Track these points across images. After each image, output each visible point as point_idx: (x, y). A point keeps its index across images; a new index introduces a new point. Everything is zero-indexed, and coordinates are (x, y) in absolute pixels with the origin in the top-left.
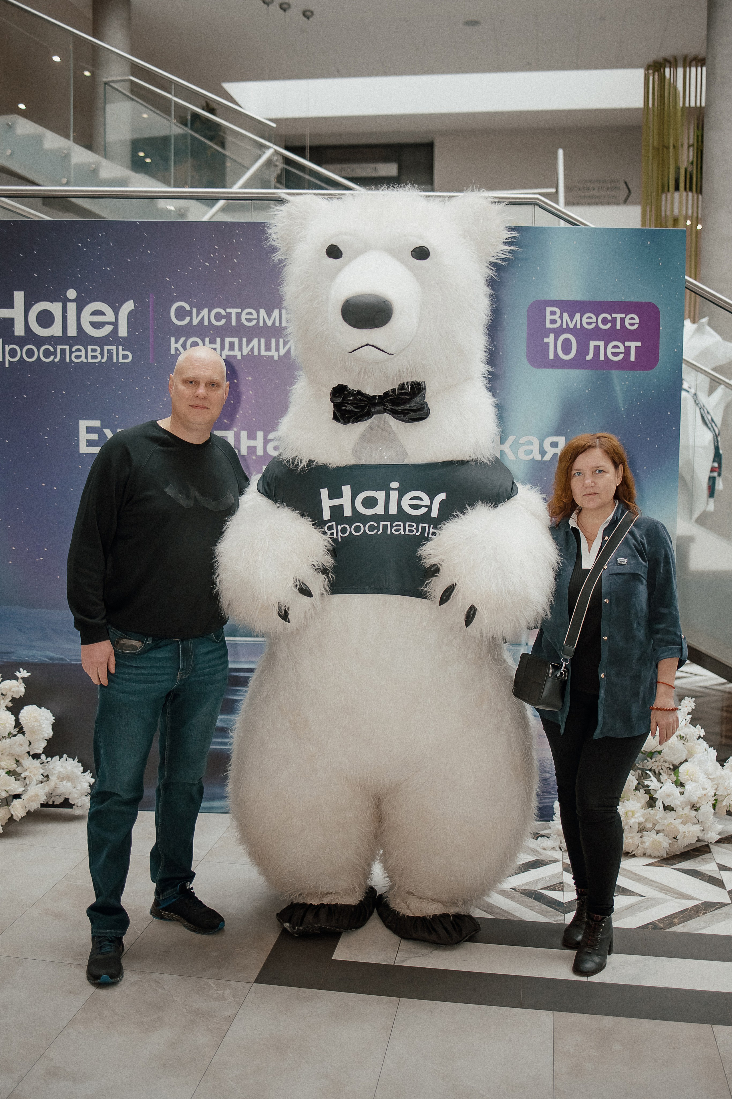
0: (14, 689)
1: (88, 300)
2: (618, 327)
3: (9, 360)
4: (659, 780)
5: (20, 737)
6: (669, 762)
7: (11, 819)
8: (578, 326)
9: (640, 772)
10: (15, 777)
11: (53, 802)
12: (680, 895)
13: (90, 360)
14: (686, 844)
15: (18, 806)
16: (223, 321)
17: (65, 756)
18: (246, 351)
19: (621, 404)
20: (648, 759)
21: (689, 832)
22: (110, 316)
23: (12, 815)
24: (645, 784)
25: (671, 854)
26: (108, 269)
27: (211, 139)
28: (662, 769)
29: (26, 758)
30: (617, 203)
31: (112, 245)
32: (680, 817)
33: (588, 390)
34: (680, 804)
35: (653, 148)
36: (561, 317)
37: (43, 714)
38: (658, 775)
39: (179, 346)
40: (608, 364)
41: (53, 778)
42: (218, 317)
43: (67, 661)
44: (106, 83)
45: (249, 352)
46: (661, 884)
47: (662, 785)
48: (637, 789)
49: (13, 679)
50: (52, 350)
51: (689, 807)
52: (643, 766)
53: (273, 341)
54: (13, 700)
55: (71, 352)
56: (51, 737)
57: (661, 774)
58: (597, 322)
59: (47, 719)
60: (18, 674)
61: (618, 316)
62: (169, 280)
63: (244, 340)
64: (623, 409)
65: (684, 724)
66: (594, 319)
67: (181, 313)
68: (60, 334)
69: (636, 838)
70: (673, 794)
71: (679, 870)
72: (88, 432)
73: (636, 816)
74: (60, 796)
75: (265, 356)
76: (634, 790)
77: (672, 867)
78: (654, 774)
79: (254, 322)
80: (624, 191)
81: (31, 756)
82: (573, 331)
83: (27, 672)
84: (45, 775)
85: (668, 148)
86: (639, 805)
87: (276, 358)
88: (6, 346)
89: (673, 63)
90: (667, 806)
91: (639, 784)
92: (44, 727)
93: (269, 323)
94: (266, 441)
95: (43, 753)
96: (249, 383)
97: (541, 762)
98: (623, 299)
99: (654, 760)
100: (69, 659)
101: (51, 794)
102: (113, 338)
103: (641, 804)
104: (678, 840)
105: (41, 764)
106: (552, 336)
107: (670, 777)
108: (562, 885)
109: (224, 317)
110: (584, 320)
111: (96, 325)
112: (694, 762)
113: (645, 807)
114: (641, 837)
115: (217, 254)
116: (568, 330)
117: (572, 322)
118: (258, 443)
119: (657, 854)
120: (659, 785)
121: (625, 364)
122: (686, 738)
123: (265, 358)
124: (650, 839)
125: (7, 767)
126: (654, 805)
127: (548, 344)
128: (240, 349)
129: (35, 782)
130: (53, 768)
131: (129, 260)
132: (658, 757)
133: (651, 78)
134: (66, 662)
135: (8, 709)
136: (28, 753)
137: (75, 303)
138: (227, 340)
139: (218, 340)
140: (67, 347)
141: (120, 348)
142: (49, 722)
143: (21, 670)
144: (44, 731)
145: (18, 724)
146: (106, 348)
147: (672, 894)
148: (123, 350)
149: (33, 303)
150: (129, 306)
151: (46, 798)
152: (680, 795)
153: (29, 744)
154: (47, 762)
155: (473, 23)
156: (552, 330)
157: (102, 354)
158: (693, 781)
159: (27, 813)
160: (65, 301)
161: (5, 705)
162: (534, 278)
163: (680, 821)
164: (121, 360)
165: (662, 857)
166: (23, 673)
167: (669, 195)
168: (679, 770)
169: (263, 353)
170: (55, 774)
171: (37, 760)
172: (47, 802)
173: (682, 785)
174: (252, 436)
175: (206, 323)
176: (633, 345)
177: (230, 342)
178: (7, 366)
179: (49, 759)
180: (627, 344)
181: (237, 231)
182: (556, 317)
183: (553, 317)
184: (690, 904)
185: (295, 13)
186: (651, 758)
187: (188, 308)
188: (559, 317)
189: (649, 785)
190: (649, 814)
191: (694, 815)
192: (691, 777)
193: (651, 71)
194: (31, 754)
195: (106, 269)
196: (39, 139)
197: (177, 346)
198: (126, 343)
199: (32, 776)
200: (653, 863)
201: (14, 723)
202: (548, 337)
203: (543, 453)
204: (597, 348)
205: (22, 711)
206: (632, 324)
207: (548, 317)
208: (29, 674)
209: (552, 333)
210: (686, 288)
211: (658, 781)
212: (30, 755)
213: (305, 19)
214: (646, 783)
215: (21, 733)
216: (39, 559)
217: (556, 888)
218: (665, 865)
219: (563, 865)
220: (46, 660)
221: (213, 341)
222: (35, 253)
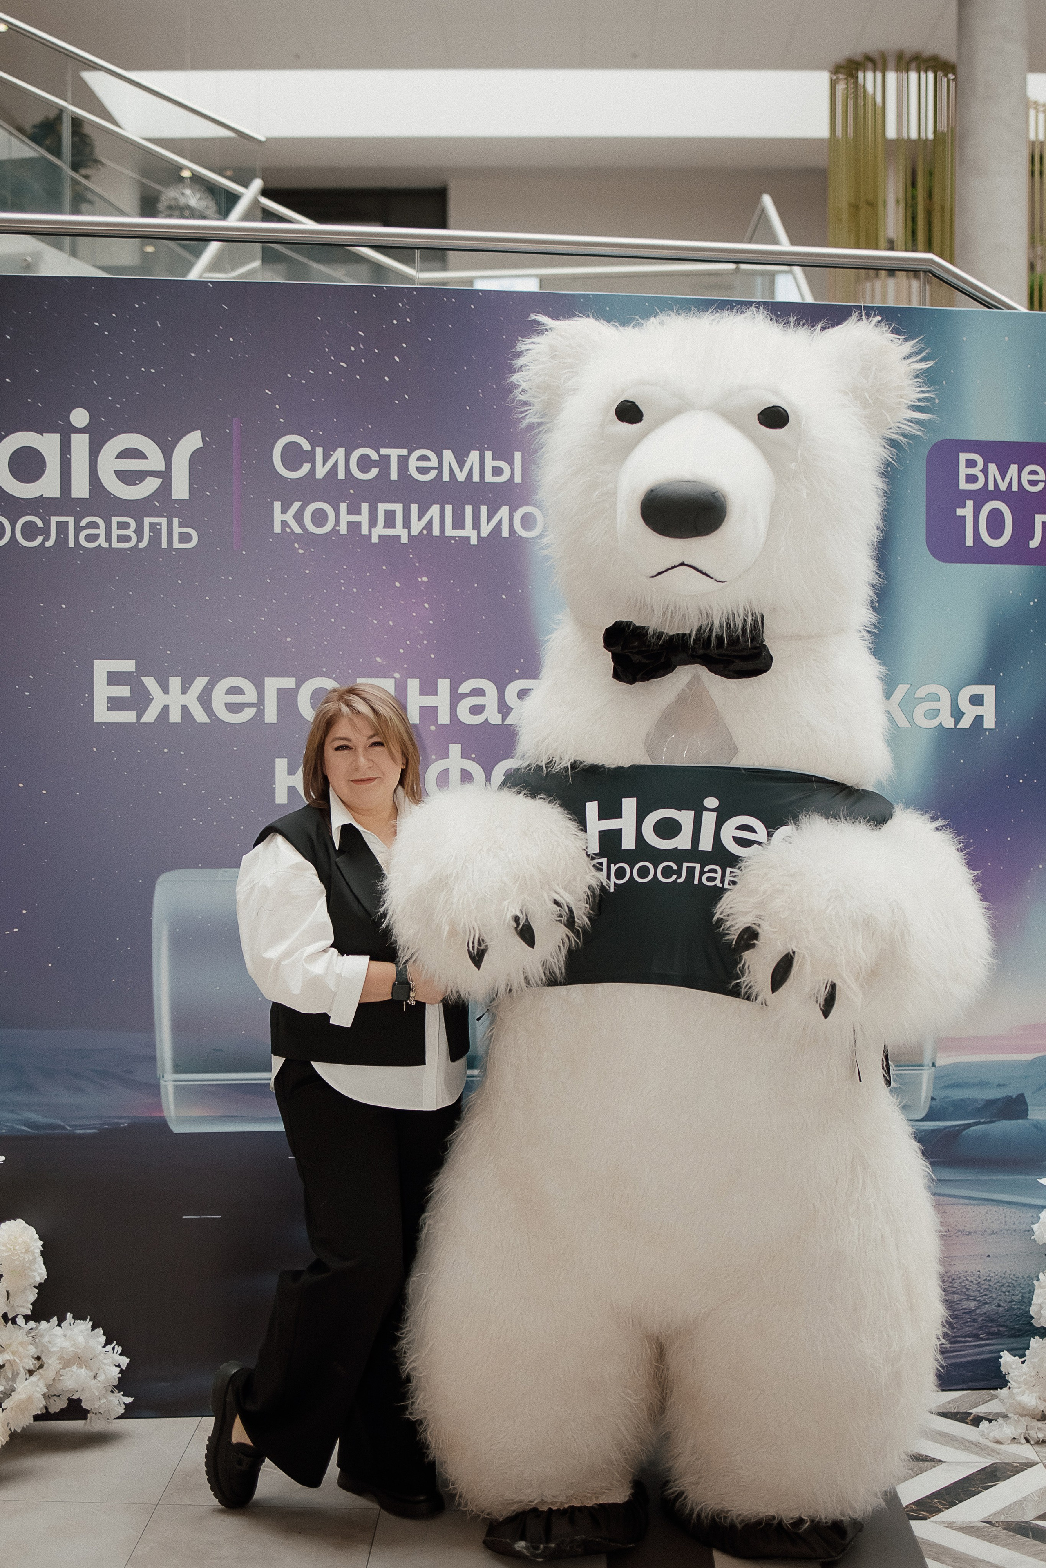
1: (112, 430)
8: (1015, 488)
13: (115, 544)
16: (374, 472)
17: (69, 1316)
18: (417, 527)
22: (155, 460)
26: (153, 371)
31: (159, 325)
33: (1034, 602)
36: (985, 471)
39: (289, 517)
42: (365, 463)
43: (65, 1128)
45: (423, 529)
50: (40, 524)
53: (469, 509)
55: (78, 530)
56: (44, 1280)
59: (34, 1244)
62: (270, 393)
63: (414, 508)
66: (1042, 475)
67: (293, 456)
68: (57, 494)
72: (109, 683)
74: (63, 1398)
75: (454, 538)
79: (433, 474)
82: (1006, 496)
87: (474, 541)
93: (461, 477)
94: (456, 698)
96: (422, 588)
97: (961, 1280)
100: (69, 1126)
101: (52, 1392)
102: (161, 502)
106: (970, 504)
109: (375, 464)
110: (1025, 477)
111: (129, 478)
115: (362, 347)
116: (997, 494)
117: (1003, 481)
118: (441, 700)
123: (453, 542)
127: (963, 518)
128: (407, 524)
131: (193, 355)
134: (64, 1131)
137: (87, 435)
138: (382, 507)
139: (365, 507)
140: (70, 520)
141: (176, 521)
142: (37, 1250)
144: (29, 1271)
146: (147, 521)
148: (180, 525)
149: (4, 434)
150: (192, 441)
151: (43, 1402)
156: (969, 494)
157: (139, 532)
160: (67, 431)
164: (176, 545)
169: (449, 531)
172: (45, 1410)
174: (428, 689)
175: (341, 475)
177: (387, 512)
179: (32, 1324)
181: (400, 304)
182: (976, 471)
183: (971, 471)
187: (306, 446)
188: (981, 471)
195: (148, 370)
197: (285, 517)
198: (186, 512)
202: (964, 506)
203: (958, 715)
207: (963, 471)
209: (969, 498)
216: (11, 930)
220: (24, 1128)
221: (354, 510)
222: (8, 337)
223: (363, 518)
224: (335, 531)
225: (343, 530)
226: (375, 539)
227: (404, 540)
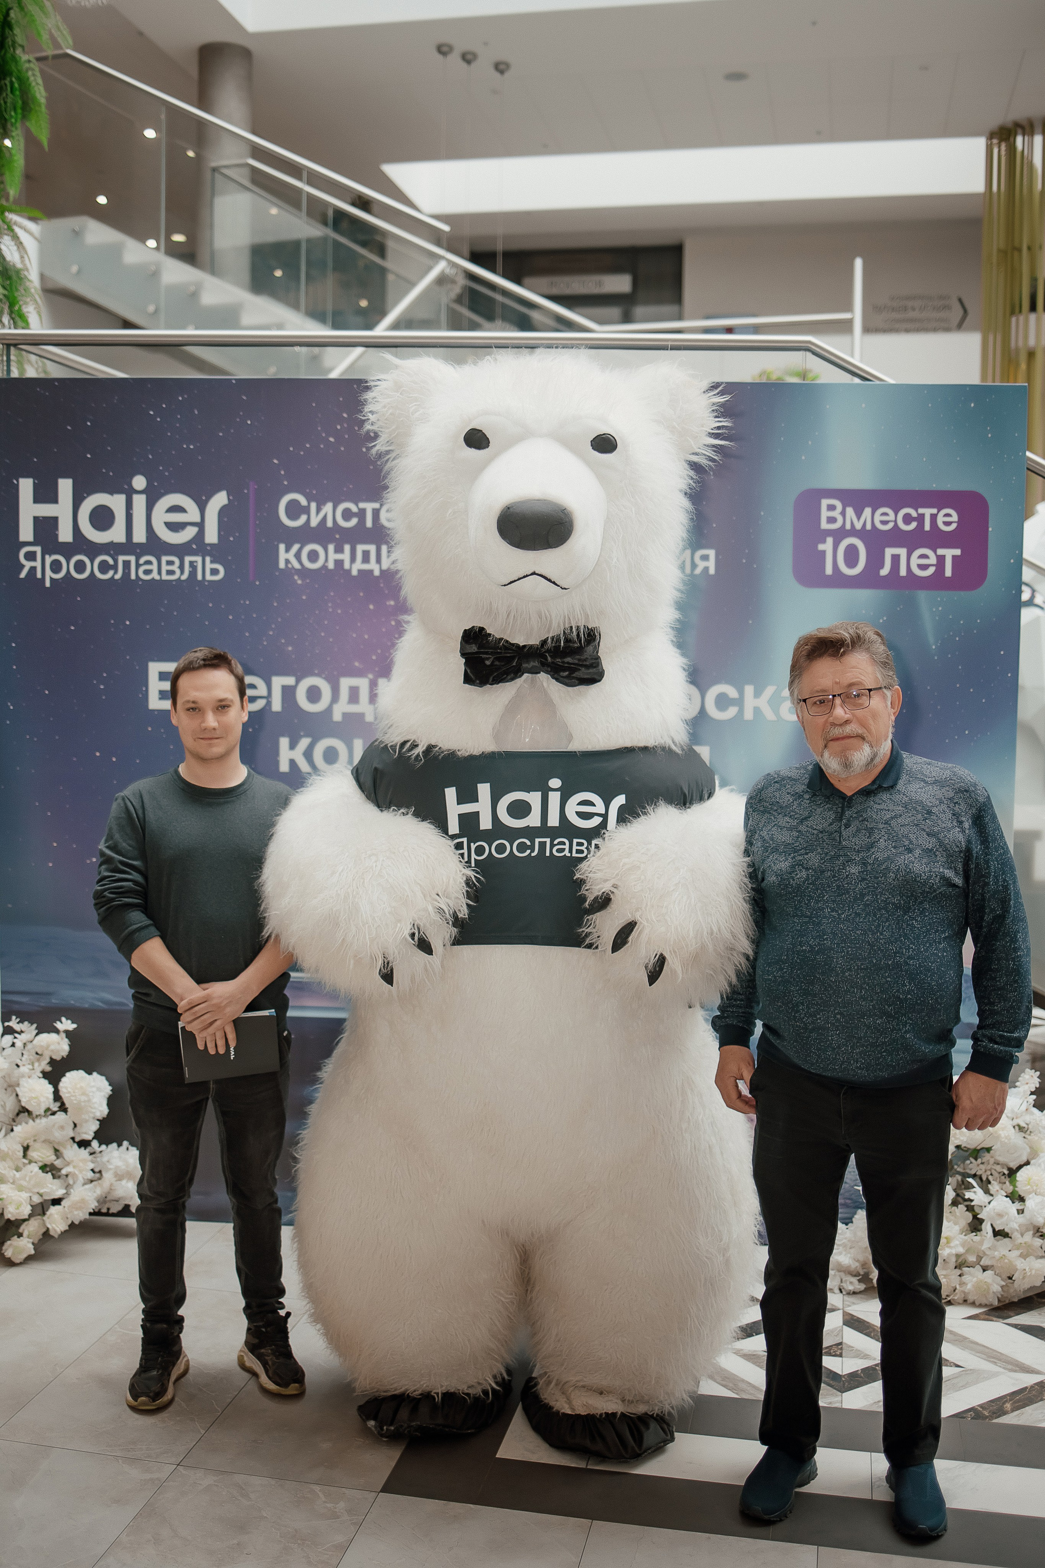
0: (52, 1047)
1: (162, 491)
2: (927, 527)
3: (51, 578)
4: (987, 1192)
5: (61, 1116)
6: (1002, 1164)
7: (46, 1234)
8: (869, 527)
9: (959, 1178)
10: (54, 1172)
11: (108, 1209)
12: (1017, 1365)
13: (165, 577)
14: (1027, 1286)
15: (56, 1216)
16: (354, 521)
17: (125, 1143)
18: (386, 563)
19: (931, 639)
20: (972, 1160)
21: (1031, 1270)
22: (192, 513)
23: (48, 1229)
24: (966, 1197)
25: (1005, 1301)
26: (192, 447)
27: (364, 244)
28: (991, 1174)
29: (69, 1146)
30: (947, 330)
31: (196, 413)
32: (1018, 1247)
33: (883, 619)
34: (1018, 1228)
35: (999, 251)
36: (843, 513)
37: (93, 1084)
38: (985, 1185)
39: (291, 555)
40: (912, 582)
41: (108, 1176)
42: (347, 514)
44: (214, 170)
45: (390, 565)
46: (988, 1348)
47: (991, 1198)
48: (955, 1203)
49: (53, 1032)
50: (111, 562)
51: (1031, 1233)
52: (964, 1169)
54: (52, 1062)
55: (138, 566)
56: (105, 1116)
57: (989, 1182)
58: (895, 521)
59: (99, 1089)
60: (58, 1025)
61: (928, 512)
62: (277, 462)
63: (384, 549)
64: (934, 647)
65: (1025, 1109)
66: (892, 516)
67: (294, 510)
68: (123, 539)
69: (953, 1277)
70: (1007, 1214)
71: (1016, 1326)
72: (159, 680)
73: (952, 1244)
74: (117, 1201)
76: (949, 1205)
77: (1004, 1321)
78: (980, 1182)
80: (958, 312)
81: (76, 1146)
82: (861, 534)
83: (72, 1023)
84: (97, 1170)
85: (1019, 250)
86: (957, 1228)
88: (47, 557)
89: (1028, 129)
90: (998, 1231)
91: (958, 1195)
92: (96, 1103)
95: (93, 1138)
96: (390, 610)
98: (934, 487)
99: (979, 1161)
101: (106, 1197)
102: (197, 545)
103: (959, 1226)
104: (1014, 1281)
105: (91, 1154)
106: (830, 540)
107: (1004, 1186)
108: (840, 1347)
109: (355, 515)
110: (878, 518)
111: (174, 527)
112: (1040, 1165)
113: (967, 1230)
114: (960, 1276)
115: (345, 425)
116: (853, 532)
117: (859, 521)
119: (984, 1301)
120: (987, 1198)
121: (937, 582)
122: (1028, 1129)
124: (974, 1279)
125: (41, 1159)
126: (979, 1227)
127: (824, 552)
128: (379, 560)
129: (81, 1180)
130: (108, 1162)
131: (221, 434)
132: (987, 1157)
133: (996, 151)
135: (45, 1075)
136: (73, 1139)
137: (143, 497)
138: (360, 548)
139: (347, 548)
140: (133, 559)
141: (208, 559)
142: (103, 1094)
143: (63, 1019)
144: (95, 1108)
145: (57, 1097)
146: (188, 559)
147: (1004, 1364)
148: (212, 562)
149: (85, 495)
150: (220, 499)
151: (97, 1204)
152: (1018, 1214)
153: (73, 1125)
154: (101, 1152)
155: (737, 76)
156: (829, 533)
157: (182, 567)
158: (1037, 1193)
159: (70, 1226)
160: (130, 493)
161: (40, 1069)
162: (803, 458)
163: (1017, 1253)
165: (992, 1305)
166: (65, 1025)
167: (1021, 318)
168: (1016, 1177)
170: (110, 1169)
171: (85, 1149)
172: (100, 1209)
173: (1022, 1199)
175: (330, 524)
176: (949, 553)
177: (364, 551)
178: (48, 584)
179: (104, 1147)
180: (940, 552)
182: (836, 514)
183: (831, 514)
184: (1030, 1380)
185: (484, 66)
186: (976, 1159)
187: (303, 501)
188: (841, 513)
189: (972, 1198)
190: (971, 1242)
191: (1039, 1244)
192: (1035, 1188)
193: (995, 141)
194: (77, 1140)
195: (188, 447)
196: (116, 251)
197: (288, 556)
198: (216, 553)
199: (77, 1173)
200: (977, 1314)
201: (51, 1096)
202: (824, 542)
204: (896, 559)
205: (64, 1079)
206: (947, 524)
207: (825, 514)
208: (75, 1026)
209: (830, 535)
210: (1028, 469)
211: (985, 1193)
212: (74, 1141)
213: (498, 75)
214: (968, 1195)
215: (63, 1111)
217: (832, 1351)
218: (995, 1319)
219: (843, 1316)
220: (100, 1004)
221: (339, 550)
222: (89, 424)
223: (346, 556)
224: (324, 567)
225: (331, 565)
226: (354, 572)
227: (377, 573)
